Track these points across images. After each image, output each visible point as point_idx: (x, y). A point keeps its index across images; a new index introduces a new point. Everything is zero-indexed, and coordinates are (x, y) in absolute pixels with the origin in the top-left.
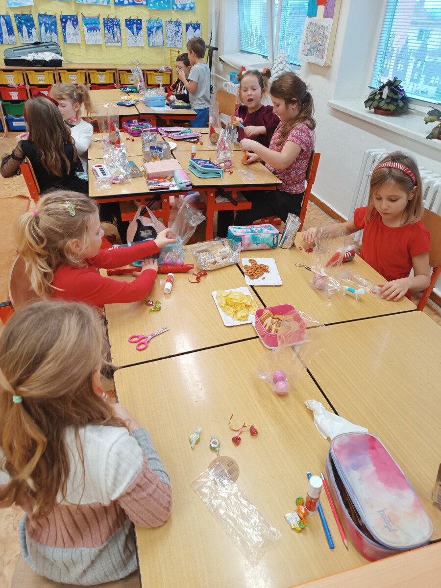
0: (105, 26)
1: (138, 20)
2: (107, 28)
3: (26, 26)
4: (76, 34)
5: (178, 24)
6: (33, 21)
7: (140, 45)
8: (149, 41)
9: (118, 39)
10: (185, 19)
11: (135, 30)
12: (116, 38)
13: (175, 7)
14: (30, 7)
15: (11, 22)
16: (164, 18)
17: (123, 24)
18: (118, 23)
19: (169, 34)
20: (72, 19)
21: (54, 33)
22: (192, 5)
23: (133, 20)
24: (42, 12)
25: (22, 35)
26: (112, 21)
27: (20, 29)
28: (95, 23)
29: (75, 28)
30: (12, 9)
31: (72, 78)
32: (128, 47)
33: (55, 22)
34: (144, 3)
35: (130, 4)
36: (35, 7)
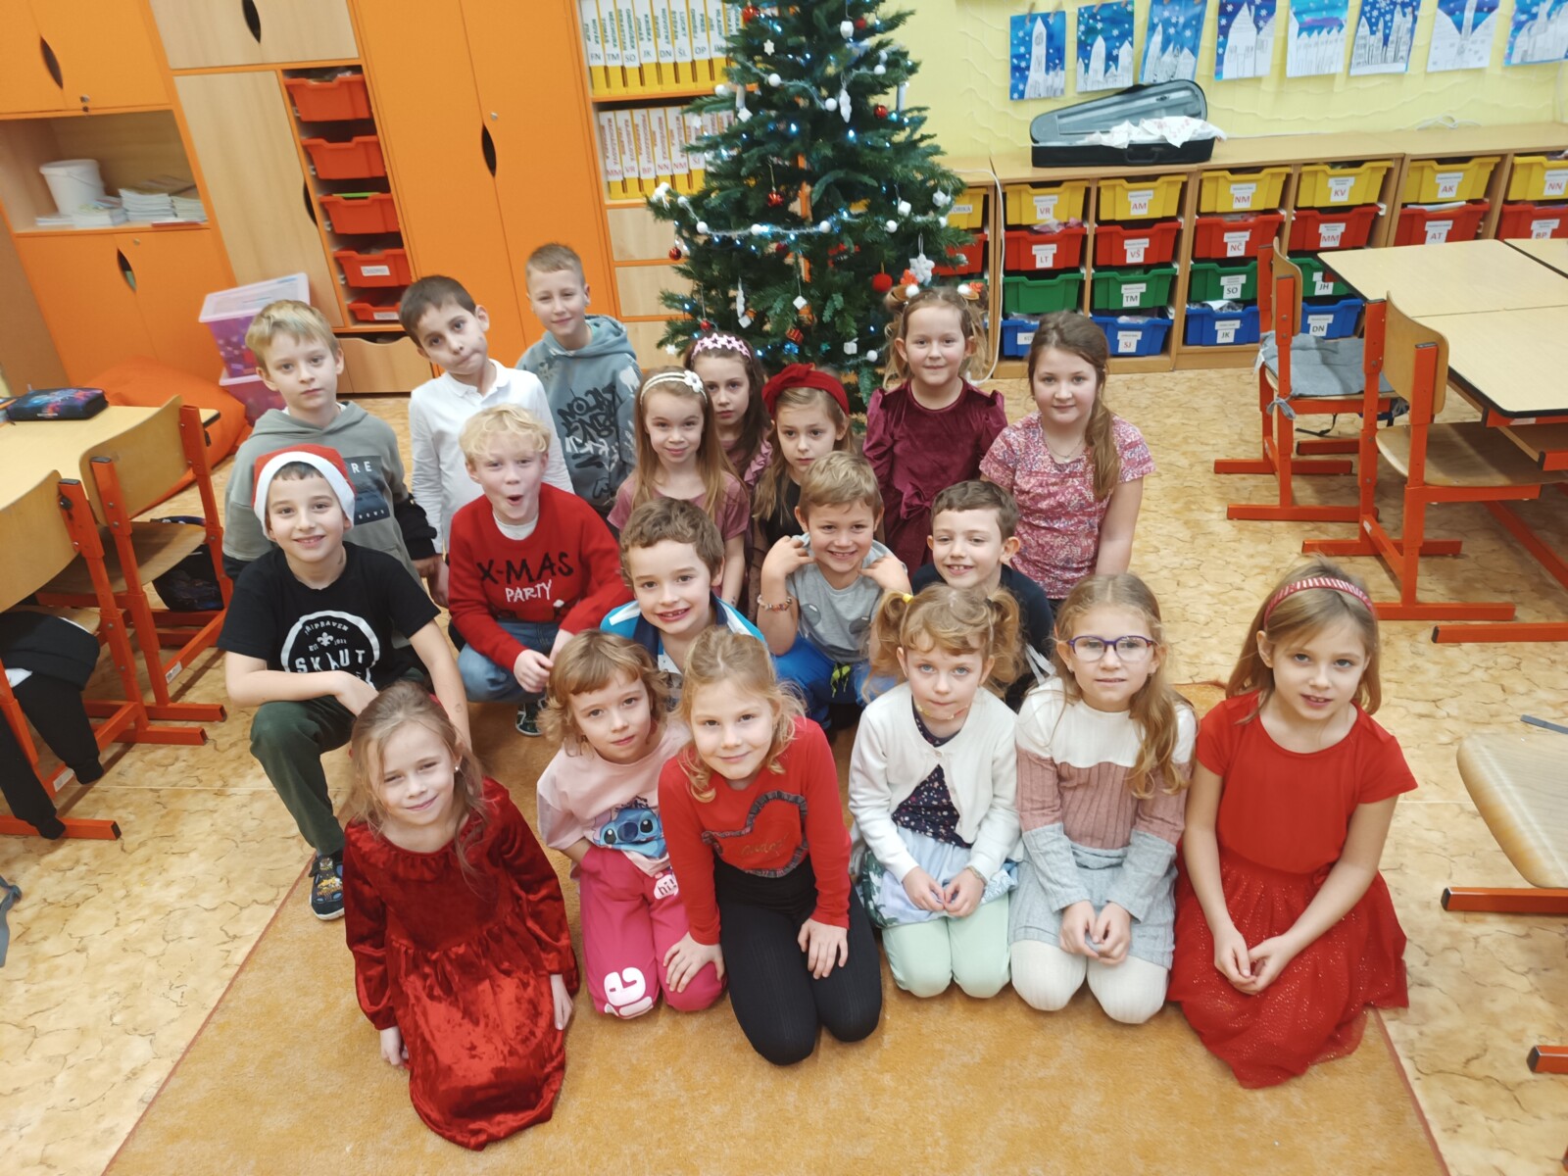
0: (1362, 13)
2: (1369, 20)
3: (1106, 39)
4: (1259, 46)
6: (1131, 23)
7: (1475, 64)
8: (1512, 47)
9: (1397, 52)
12: (1391, 47)
15: (1063, 30)
21: (1186, 51)
25: (1087, 66)
27: (1084, 49)
28: (1333, 7)
29: (1259, 29)
31: (1238, 194)
32: (1427, 74)
33: (1199, 18)
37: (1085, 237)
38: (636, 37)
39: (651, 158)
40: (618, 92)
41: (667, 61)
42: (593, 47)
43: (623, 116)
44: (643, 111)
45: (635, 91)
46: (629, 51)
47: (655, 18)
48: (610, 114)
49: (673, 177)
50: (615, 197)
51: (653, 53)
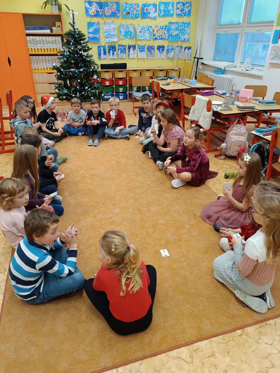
0: (147, 50)
1: (163, 46)
3: (112, 51)
4: (134, 53)
5: (181, 47)
6: (116, 48)
7: (163, 58)
8: (167, 56)
9: (153, 55)
10: (185, 45)
11: (161, 51)
13: (180, 39)
14: (115, 42)
15: (106, 49)
16: (175, 45)
17: (156, 48)
18: (154, 48)
19: (177, 52)
20: (133, 47)
21: (124, 53)
22: (188, 38)
23: (161, 46)
24: (120, 44)
25: (110, 55)
26: (151, 47)
27: (109, 52)
28: (143, 48)
29: (134, 51)
30: (107, 43)
31: (134, 74)
32: (157, 59)
33: (125, 48)
34: (167, 38)
35: (160, 39)
36: (118, 42)
37: (113, 80)
38: (37, 43)
39: (43, 64)
40: (34, 53)
41: (42, 48)
42: (29, 45)
43: (34, 57)
44: (38, 56)
45: (37, 53)
46: (36, 46)
47: (40, 41)
48: (32, 57)
49: (44, 68)
50: (34, 71)
51: (40, 46)
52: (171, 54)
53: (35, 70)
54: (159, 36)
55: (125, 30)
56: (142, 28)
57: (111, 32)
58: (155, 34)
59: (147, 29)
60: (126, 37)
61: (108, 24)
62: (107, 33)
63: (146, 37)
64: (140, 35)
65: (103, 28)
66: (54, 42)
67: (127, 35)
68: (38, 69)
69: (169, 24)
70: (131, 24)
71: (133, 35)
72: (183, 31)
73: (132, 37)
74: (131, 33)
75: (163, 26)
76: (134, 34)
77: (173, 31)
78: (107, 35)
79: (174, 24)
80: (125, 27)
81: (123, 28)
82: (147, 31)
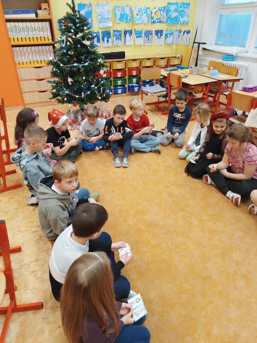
0: (145, 35)
1: (161, 30)
2: (146, 36)
3: (107, 37)
4: (131, 40)
5: (180, 31)
6: (110, 34)
7: (161, 44)
8: (165, 41)
10: (183, 29)
11: (159, 36)
12: (149, 41)
13: (179, 22)
14: (110, 27)
15: (99, 35)
16: (174, 28)
17: (154, 33)
18: (151, 33)
19: (175, 37)
20: (130, 32)
21: (120, 40)
22: (188, 21)
23: (159, 31)
24: (115, 29)
25: (104, 42)
26: (149, 32)
27: (103, 39)
28: (140, 34)
29: (130, 37)
30: (101, 28)
31: (134, 64)
32: (155, 45)
33: (121, 34)
34: (165, 21)
35: (158, 22)
36: (112, 27)
37: (111, 72)
38: (20, 31)
39: (28, 57)
40: (16, 43)
41: (27, 37)
42: (10, 33)
43: (18, 48)
44: (22, 48)
45: (20, 43)
46: (19, 34)
47: (24, 28)
48: (15, 48)
49: (30, 62)
50: (18, 66)
51: (24, 35)
52: (170, 40)
53: (19, 64)
54: (157, 19)
55: (120, 12)
56: (139, 10)
57: (105, 15)
58: (153, 16)
59: (144, 11)
60: (122, 21)
61: (102, 6)
62: (101, 17)
63: (143, 20)
64: (137, 18)
65: (96, 11)
66: (41, 29)
67: (123, 18)
68: (23, 63)
69: (168, 5)
70: (127, 6)
71: (129, 18)
72: (182, 13)
73: (128, 21)
74: (127, 16)
75: (161, 8)
76: (131, 17)
77: (172, 12)
78: (101, 19)
79: (173, 5)
80: (120, 9)
81: (118, 10)
82: (144, 14)
